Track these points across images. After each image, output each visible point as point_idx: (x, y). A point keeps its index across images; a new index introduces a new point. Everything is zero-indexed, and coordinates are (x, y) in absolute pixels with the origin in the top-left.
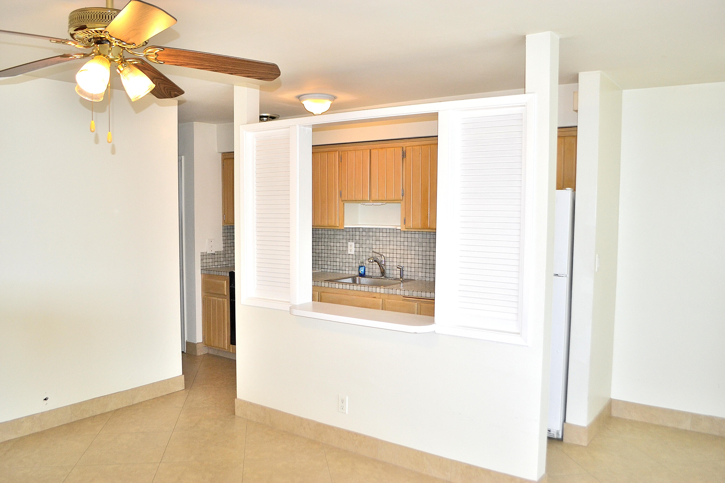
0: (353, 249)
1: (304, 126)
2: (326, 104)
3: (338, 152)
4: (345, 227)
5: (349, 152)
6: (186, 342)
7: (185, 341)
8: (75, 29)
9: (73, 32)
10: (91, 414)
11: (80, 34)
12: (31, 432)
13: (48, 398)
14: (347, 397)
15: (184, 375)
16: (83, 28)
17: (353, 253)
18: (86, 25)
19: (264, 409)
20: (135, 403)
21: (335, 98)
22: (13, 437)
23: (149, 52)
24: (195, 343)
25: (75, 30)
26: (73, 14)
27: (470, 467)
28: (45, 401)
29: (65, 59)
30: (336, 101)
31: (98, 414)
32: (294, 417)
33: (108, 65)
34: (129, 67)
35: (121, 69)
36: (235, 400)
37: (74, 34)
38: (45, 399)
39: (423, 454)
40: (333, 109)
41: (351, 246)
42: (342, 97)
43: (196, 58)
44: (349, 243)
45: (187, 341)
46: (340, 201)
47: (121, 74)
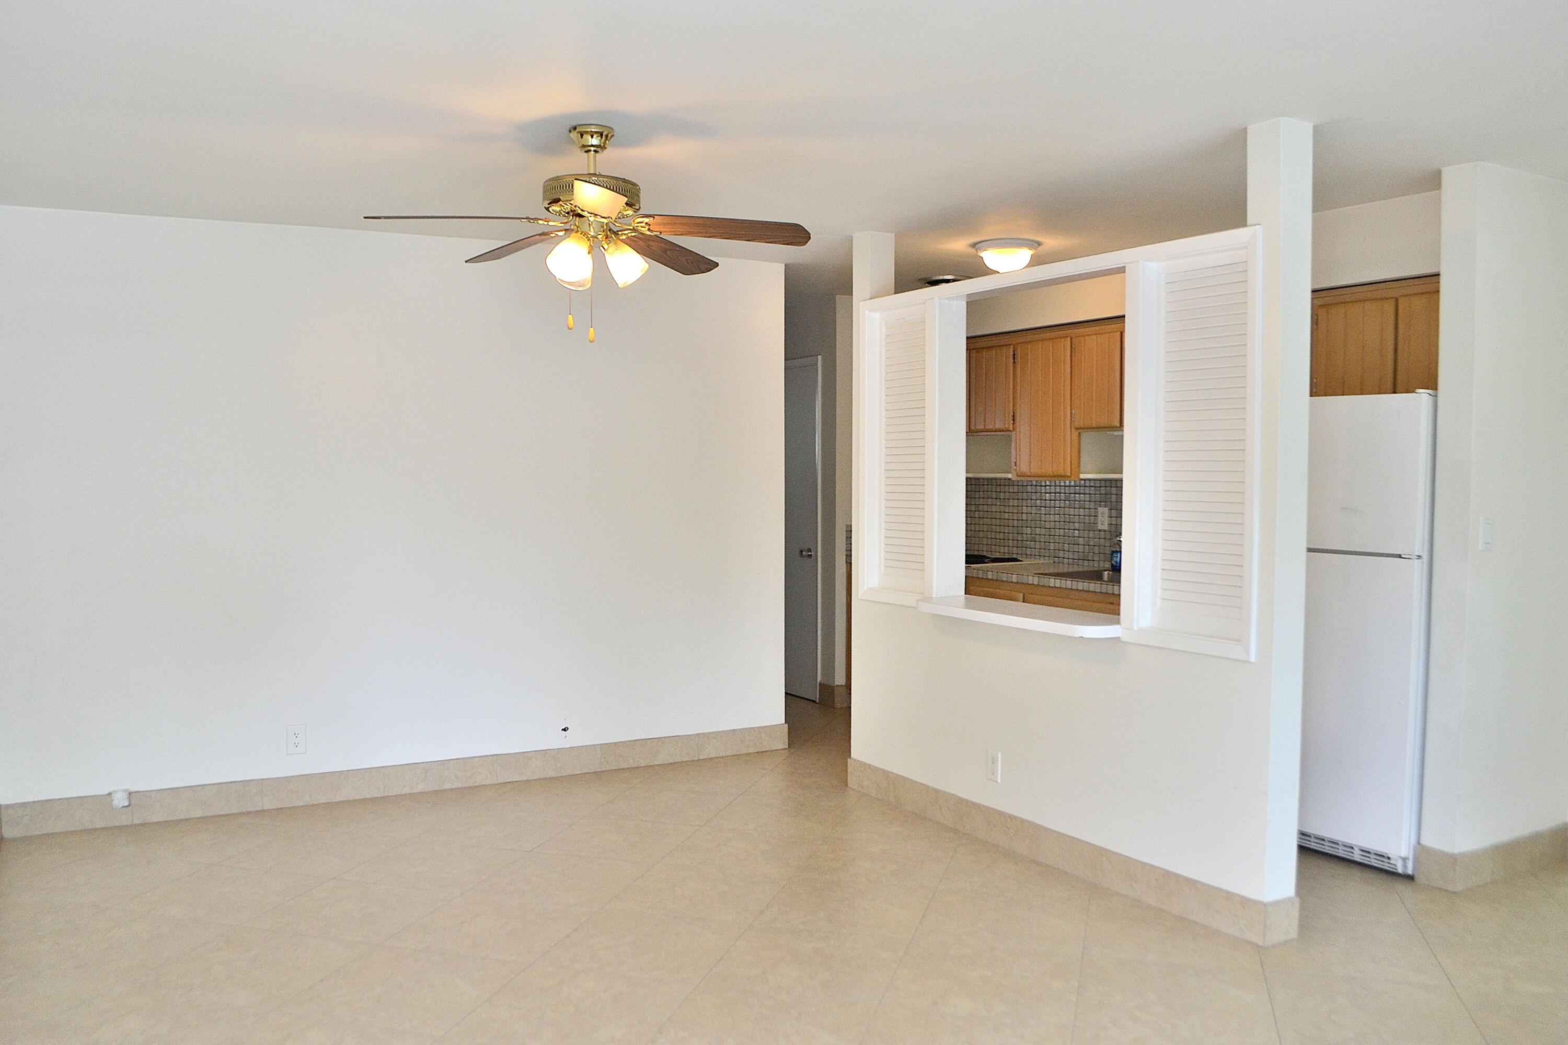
0: (1106, 520)
1: (949, 299)
2: (1024, 255)
3: (1069, 338)
4: (1082, 476)
5: (1087, 338)
6: (820, 684)
7: (818, 682)
8: (548, 202)
9: (547, 206)
10: (631, 763)
11: (555, 208)
12: (542, 777)
13: (568, 729)
14: (1000, 754)
15: (787, 725)
16: (556, 201)
17: (1106, 527)
18: (560, 199)
19: (886, 774)
20: (701, 757)
21: (1039, 244)
22: (517, 778)
23: (638, 223)
24: (833, 685)
25: (549, 204)
26: (547, 183)
27: (1168, 874)
28: (563, 732)
29: (543, 237)
30: (1041, 249)
31: (642, 765)
32: (927, 788)
33: (585, 245)
34: (615, 244)
35: (606, 246)
36: (849, 760)
37: (549, 208)
38: (564, 730)
39: (1103, 851)
40: (1035, 261)
41: (1103, 514)
42: (1051, 242)
43: (698, 225)
44: (1099, 508)
45: (822, 682)
46: (1073, 429)
47: (605, 253)
